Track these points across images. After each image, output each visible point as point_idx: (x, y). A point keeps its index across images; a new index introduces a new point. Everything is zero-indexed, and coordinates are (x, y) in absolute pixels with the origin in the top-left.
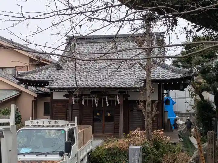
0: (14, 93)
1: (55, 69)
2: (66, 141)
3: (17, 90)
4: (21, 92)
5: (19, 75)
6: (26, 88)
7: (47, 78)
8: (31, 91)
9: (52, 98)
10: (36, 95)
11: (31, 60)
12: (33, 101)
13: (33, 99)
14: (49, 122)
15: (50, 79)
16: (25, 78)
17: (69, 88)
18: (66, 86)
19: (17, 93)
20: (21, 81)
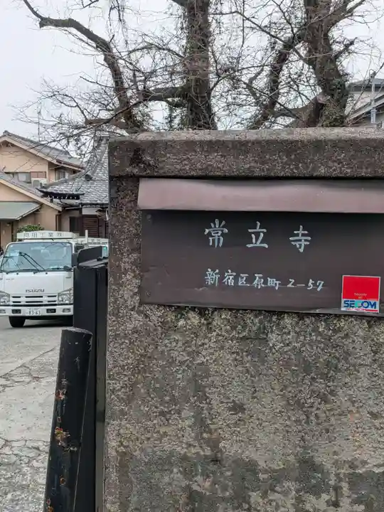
0: (34, 207)
1: (84, 179)
2: (73, 252)
3: (37, 202)
4: (42, 205)
5: (43, 187)
6: (52, 201)
7: (76, 191)
8: (56, 205)
9: (81, 212)
10: (60, 209)
11: (50, 164)
12: (56, 216)
13: (57, 213)
14: (51, 235)
15: (79, 192)
16: (49, 190)
17: (103, 204)
18: (99, 202)
19: (38, 206)
20: (46, 194)
